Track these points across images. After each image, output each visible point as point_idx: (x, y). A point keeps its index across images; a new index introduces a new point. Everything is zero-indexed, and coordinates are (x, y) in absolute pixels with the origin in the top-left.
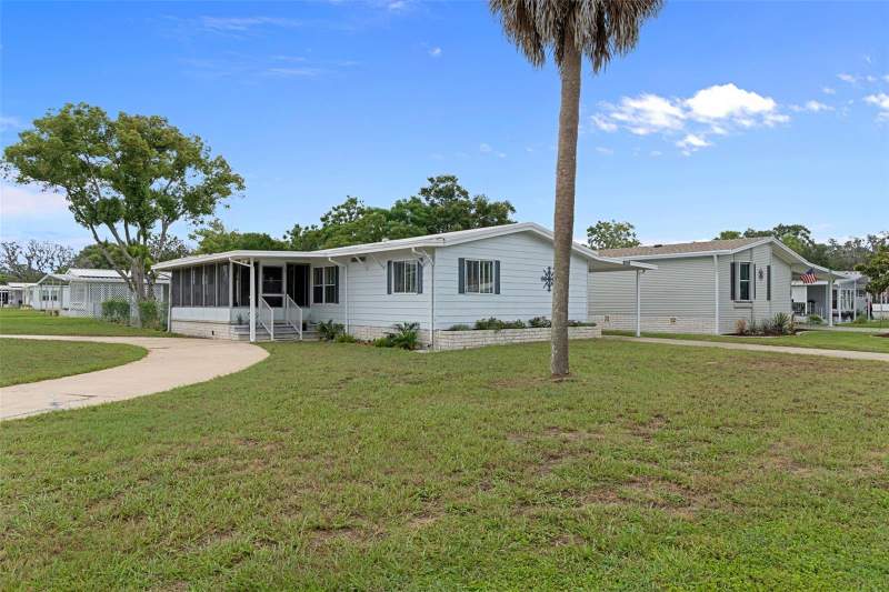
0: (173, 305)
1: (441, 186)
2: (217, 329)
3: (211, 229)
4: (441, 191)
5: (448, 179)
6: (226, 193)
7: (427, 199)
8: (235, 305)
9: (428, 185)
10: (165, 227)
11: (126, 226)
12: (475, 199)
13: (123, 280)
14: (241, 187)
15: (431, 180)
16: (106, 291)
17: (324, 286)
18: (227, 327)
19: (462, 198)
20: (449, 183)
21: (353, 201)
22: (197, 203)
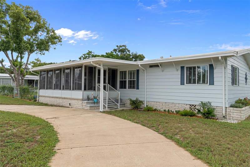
0: (40, 89)
1: (121, 48)
2: (73, 102)
3: (36, 61)
4: (121, 50)
5: (123, 46)
6: (54, 43)
7: (116, 53)
8: (85, 89)
9: (116, 48)
10: (29, 55)
11: (12, 53)
12: (132, 53)
13: (10, 78)
14: (60, 41)
15: (117, 46)
16: (3, 82)
17: (127, 80)
18: (80, 102)
19: (128, 53)
20: (124, 47)
21: (91, 52)
22: (43, 46)
